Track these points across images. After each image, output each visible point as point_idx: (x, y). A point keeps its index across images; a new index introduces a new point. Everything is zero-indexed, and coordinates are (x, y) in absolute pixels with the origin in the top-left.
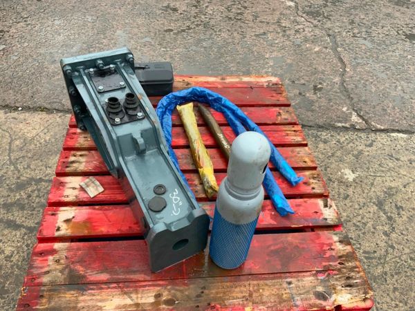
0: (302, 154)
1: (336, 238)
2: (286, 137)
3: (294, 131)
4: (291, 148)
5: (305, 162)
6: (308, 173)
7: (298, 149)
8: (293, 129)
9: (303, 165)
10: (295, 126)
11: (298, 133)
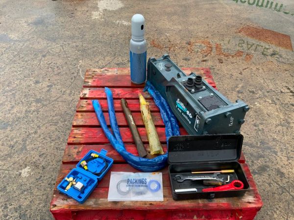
0: (80, 120)
1: (89, 83)
2: (84, 132)
3: (75, 138)
4: (86, 124)
5: (82, 115)
6: (85, 109)
7: (81, 124)
8: (75, 139)
9: (84, 114)
10: (71, 142)
11: (73, 136)
